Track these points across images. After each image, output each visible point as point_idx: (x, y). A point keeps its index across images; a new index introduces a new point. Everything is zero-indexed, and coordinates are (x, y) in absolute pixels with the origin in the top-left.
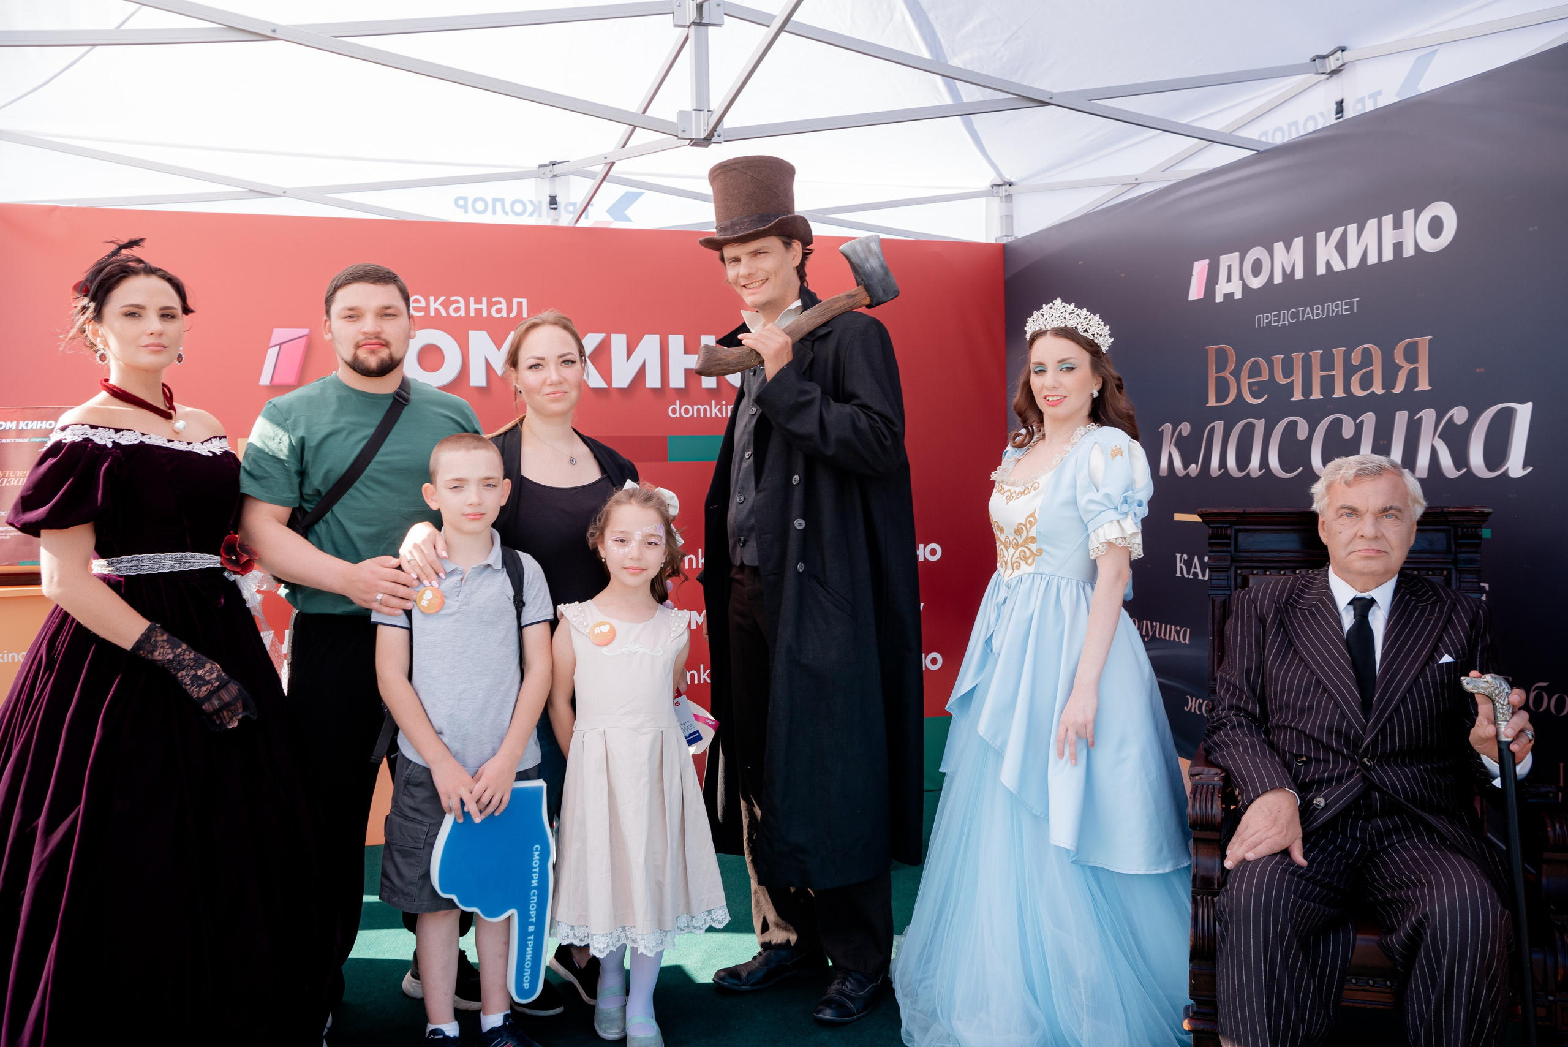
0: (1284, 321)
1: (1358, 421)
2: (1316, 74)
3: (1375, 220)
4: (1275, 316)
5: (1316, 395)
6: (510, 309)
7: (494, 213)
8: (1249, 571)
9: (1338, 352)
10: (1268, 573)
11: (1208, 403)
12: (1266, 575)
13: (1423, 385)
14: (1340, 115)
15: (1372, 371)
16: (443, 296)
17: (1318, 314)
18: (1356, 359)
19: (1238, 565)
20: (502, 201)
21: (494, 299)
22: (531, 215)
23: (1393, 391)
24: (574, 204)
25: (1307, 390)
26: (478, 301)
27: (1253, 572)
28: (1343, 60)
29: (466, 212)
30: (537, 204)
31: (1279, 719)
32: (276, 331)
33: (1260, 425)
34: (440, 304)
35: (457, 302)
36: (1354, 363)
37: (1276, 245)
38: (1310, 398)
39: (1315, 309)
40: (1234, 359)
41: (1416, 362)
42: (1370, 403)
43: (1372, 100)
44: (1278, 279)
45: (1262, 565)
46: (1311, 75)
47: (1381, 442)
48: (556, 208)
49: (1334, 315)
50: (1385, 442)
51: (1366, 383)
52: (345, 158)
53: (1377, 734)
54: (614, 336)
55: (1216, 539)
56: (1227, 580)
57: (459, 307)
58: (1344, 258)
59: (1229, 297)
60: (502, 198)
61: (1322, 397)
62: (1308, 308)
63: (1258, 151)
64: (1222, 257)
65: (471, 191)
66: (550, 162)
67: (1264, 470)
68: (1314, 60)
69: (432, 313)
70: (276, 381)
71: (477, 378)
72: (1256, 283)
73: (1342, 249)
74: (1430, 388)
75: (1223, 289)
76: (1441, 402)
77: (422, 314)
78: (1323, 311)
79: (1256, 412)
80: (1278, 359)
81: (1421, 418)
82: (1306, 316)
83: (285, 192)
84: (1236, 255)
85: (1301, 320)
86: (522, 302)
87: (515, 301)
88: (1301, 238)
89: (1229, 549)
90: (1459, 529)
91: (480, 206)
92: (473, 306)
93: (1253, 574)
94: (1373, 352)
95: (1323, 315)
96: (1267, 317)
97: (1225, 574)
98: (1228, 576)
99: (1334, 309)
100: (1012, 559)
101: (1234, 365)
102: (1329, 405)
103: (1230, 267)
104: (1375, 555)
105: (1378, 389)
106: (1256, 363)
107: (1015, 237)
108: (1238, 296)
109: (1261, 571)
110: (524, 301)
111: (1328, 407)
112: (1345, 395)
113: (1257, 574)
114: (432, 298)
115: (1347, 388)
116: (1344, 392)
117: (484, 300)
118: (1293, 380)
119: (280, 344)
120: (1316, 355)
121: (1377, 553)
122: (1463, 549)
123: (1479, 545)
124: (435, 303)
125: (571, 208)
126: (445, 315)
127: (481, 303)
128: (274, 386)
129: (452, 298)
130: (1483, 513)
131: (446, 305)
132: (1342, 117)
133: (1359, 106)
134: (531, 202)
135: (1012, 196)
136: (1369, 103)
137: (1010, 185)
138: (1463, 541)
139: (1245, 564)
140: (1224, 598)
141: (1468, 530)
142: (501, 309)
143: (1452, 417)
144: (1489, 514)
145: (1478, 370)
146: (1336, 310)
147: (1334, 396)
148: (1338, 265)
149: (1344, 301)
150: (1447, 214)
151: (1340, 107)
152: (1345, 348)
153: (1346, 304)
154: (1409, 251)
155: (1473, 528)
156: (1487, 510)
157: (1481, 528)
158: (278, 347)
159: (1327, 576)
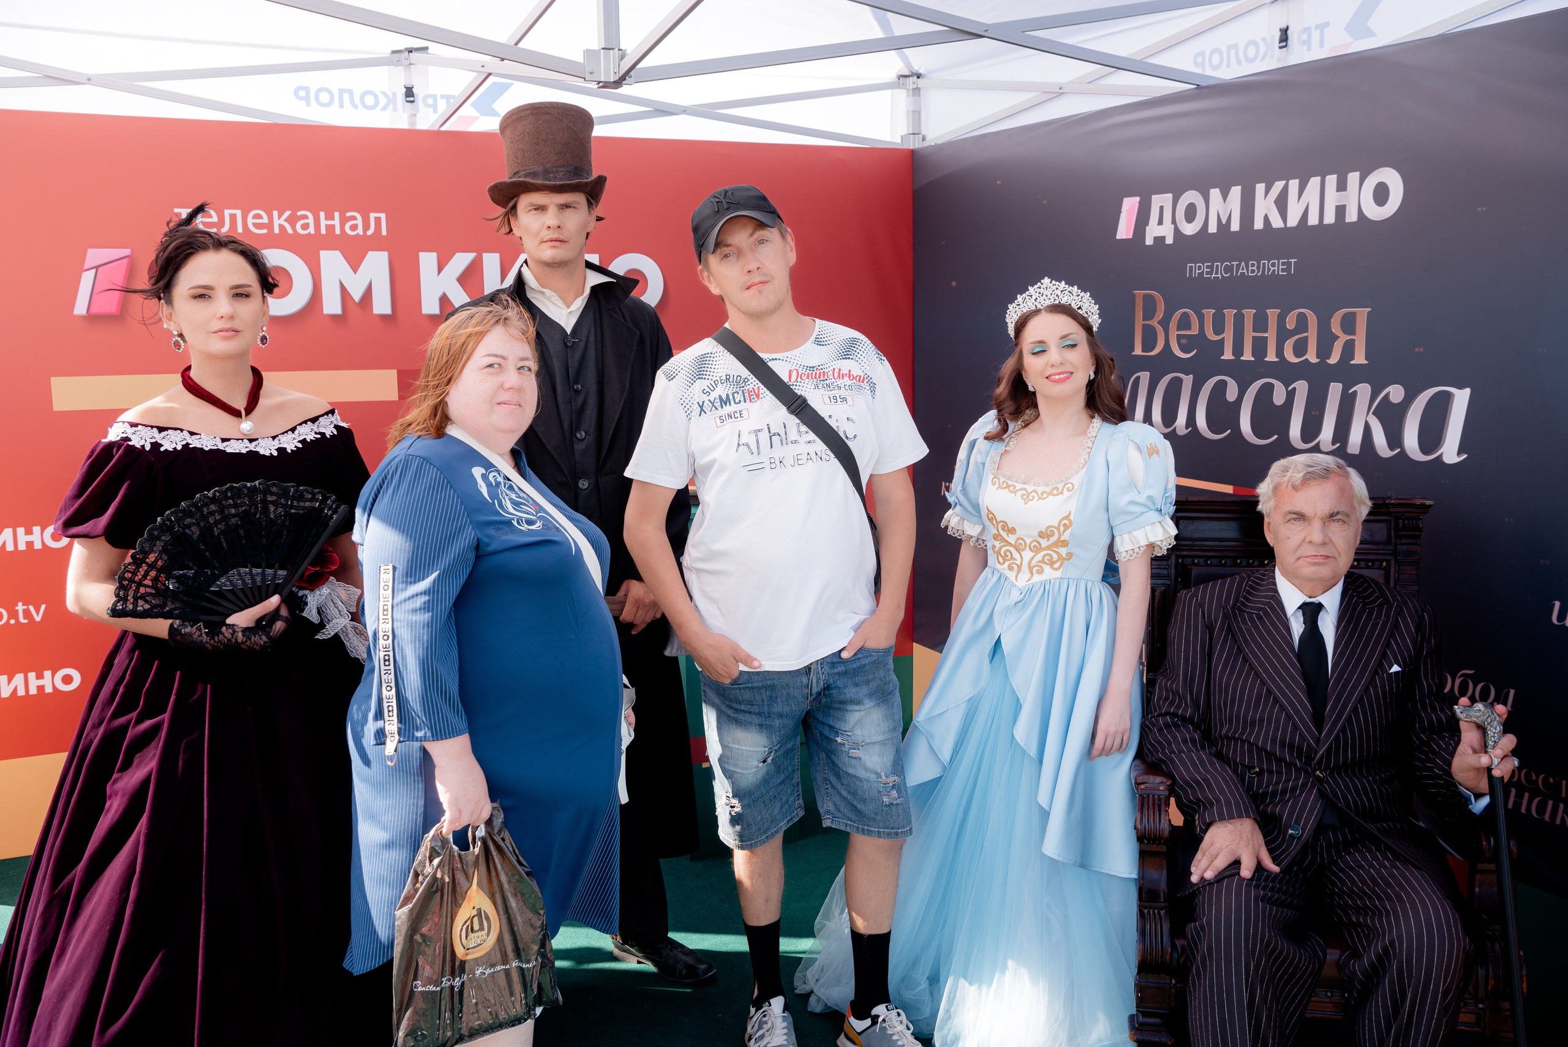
0: (1217, 273)
1: (1290, 388)
3: (1318, 179)
4: (1208, 267)
5: (1248, 356)
6: (366, 227)
7: (341, 106)
8: (1190, 560)
9: (1272, 314)
10: (1208, 563)
11: (1133, 351)
12: (1206, 564)
13: (1360, 358)
14: (1284, 44)
15: (1306, 338)
16: (289, 210)
17: (1253, 271)
18: (1290, 322)
19: (1179, 553)
20: (350, 92)
21: (348, 214)
22: (384, 108)
23: (1328, 361)
24: (434, 97)
25: (1238, 349)
26: (329, 217)
27: (1194, 561)
29: (308, 104)
30: (391, 97)
31: (1228, 730)
32: (90, 251)
33: (1188, 381)
34: (286, 220)
35: (306, 217)
36: (1288, 327)
37: (1212, 191)
38: (1242, 358)
39: (1250, 265)
40: (1163, 308)
41: (1353, 333)
42: (1303, 371)
43: (1318, 31)
44: (1213, 228)
45: (1203, 554)
48: (413, 102)
49: (1270, 274)
50: (1317, 414)
51: (1300, 348)
52: (160, 38)
53: (1330, 745)
54: (484, 255)
56: (1168, 569)
57: (308, 223)
58: (1283, 214)
59: (1159, 241)
60: (349, 88)
61: (1253, 359)
62: (1243, 263)
64: (1154, 197)
65: (314, 80)
66: (406, 49)
67: (1190, 429)
69: (277, 231)
70: (94, 310)
71: (332, 305)
72: (1189, 229)
73: (1281, 204)
74: (1366, 362)
75: (1153, 231)
76: (1377, 378)
77: (265, 231)
78: (1258, 268)
79: (1185, 366)
80: (1209, 313)
81: (1355, 393)
82: (1240, 271)
83: (89, 80)
84: (1170, 196)
85: (1235, 275)
86: (380, 218)
87: (372, 216)
88: (1240, 187)
90: (1401, 521)
91: (324, 97)
92: (324, 222)
93: (1194, 564)
94: (1309, 318)
95: (1258, 272)
96: (1200, 268)
97: (1165, 563)
98: (1168, 565)
99: (1271, 267)
100: (1030, 562)
101: (1162, 314)
102: (1259, 368)
103: (1162, 208)
104: (1323, 561)
105: (1312, 357)
106: (1185, 315)
108: (1170, 240)
109: (1202, 561)
110: (383, 216)
112: (1278, 360)
114: (275, 213)
115: (1280, 352)
116: (1277, 357)
117: (337, 214)
118: (1223, 338)
119: (97, 267)
120: (1249, 314)
121: (1325, 559)
122: (1403, 541)
123: (1419, 537)
124: (279, 218)
125: (430, 101)
126: (292, 232)
127: (333, 219)
128: (91, 317)
129: (299, 213)
130: (1424, 505)
131: (292, 220)
132: (1286, 46)
133: (1305, 37)
134: (384, 93)
135: (920, 89)
136: (1315, 35)
137: (918, 77)
138: (1404, 533)
139: (1186, 553)
140: (1164, 588)
141: (1409, 522)
142: (356, 225)
143: (1388, 395)
144: (1430, 506)
145: (1417, 350)
146: (1272, 269)
147: (1266, 359)
148: (1277, 222)
149: (1281, 261)
150: (1394, 182)
151: (1284, 39)
152: (1280, 310)
153: (1283, 264)
154: (1352, 216)
155: (1413, 520)
156: (1429, 503)
157: (1421, 519)
158: (94, 270)
159: (1274, 578)
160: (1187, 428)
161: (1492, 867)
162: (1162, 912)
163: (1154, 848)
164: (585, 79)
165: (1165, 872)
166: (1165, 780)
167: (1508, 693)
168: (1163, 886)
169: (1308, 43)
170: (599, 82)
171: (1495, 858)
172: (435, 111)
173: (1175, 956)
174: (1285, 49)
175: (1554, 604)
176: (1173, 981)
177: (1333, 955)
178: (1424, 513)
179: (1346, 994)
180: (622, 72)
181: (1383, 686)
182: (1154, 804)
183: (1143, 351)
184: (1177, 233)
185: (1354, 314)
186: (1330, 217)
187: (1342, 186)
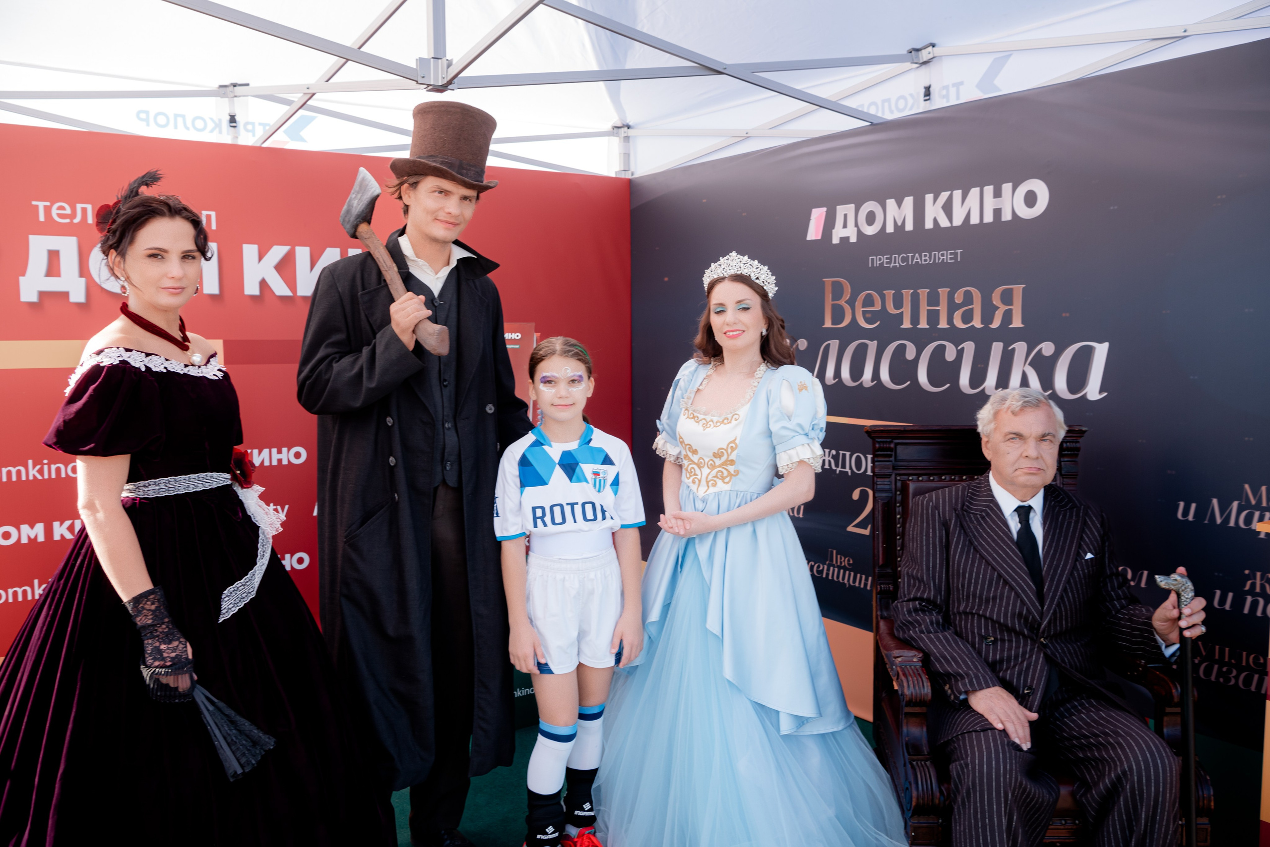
0: (895, 263)
1: (959, 348)
2: (912, 63)
3: (978, 189)
4: (887, 258)
5: (923, 324)
7: (176, 128)
8: (906, 477)
9: (943, 292)
10: (920, 479)
11: (824, 324)
13: (1017, 323)
17: (926, 260)
18: (959, 298)
20: (183, 117)
22: (212, 132)
23: (991, 326)
24: (253, 124)
25: (915, 320)
28: (933, 54)
29: (148, 125)
31: (966, 607)
33: (873, 345)
36: (957, 302)
37: (888, 201)
38: (918, 327)
39: (923, 256)
40: (850, 291)
41: (1012, 304)
42: (970, 334)
43: (955, 88)
44: (890, 229)
45: (916, 472)
46: (909, 63)
49: (940, 261)
50: (983, 366)
51: (967, 317)
53: (1050, 617)
54: (298, 249)
55: (881, 452)
56: (890, 484)
58: (950, 216)
59: (845, 240)
60: (184, 114)
61: (928, 327)
62: (917, 255)
63: (871, 122)
64: (838, 207)
65: (152, 105)
66: (232, 84)
67: (875, 382)
68: (911, 52)
72: (870, 231)
73: (948, 209)
74: (1022, 326)
75: (838, 234)
76: (1031, 336)
78: (930, 258)
79: (871, 335)
80: (890, 293)
81: (1014, 349)
82: (915, 261)
84: (852, 206)
85: (910, 263)
86: (211, 215)
88: (912, 197)
89: (891, 459)
94: (974, 294)
96: (880, 259)
97: (888, 479)
98: (890, 482)
99: (940, 257)
100: (707, 477)
101: (849, 296)
102: (933, 333)
103: (845, 215)
104: (1035, 471)
105: (977, 323)
106: (869, 295)
107: (633, 173)
108: (853, 239)
109: (915, 477)
112: (948, 327)
113: (911, 480)
115: (950, 320)
116: (948, 324)
118: (902, 312)
120: (923, 293)
121: (1037, 470)
122: (1066, 459)
123: (1077, 455)
130: (1081, 430)
132: (929, 99)
133: (944, 92)
135: (630, 136)
136: (953, 91)
137: (629, 128)
138: (1066, 452)
139: (903, 472)
141: (1074, 445)
143: (1041, 350)
144: (1085, 431)
145: (1064, 315)
146: (942, 258)
147: (938, 327)
148: (944, 223)
149: (949, 252)
150: (1041, 189)
151: (928, 92)
152: (949, 289)
153: (951, 254)
154: (1007, 216)
155: (1073, 442)
156: (1084, 429)
157: (1078, 442)
159: (989, 485)
160: (872, 381)
161: (1178, 710)
162: (928, 763)
163: (917, 710)
164: (417, 81)
165: (925, 729)
166: (917, 654)
167: (1142, 574)
168: (924, 741)
169: (947, 97)
170: (429, 85)
171: (1182, 703)
173: (942, 799)
174: (928, 102)
175: (1178, 506)
176: (940, 821)
177: (1064, 791)
178: (1082, 437)
179: (1077, 822)
180: (449, 78)
181: (1083, 570)
182: (914, 673)
183: (832, 324)
184: (860, 233)
185: (1011, 290)
186: (989, 218)
187: (998, 194)
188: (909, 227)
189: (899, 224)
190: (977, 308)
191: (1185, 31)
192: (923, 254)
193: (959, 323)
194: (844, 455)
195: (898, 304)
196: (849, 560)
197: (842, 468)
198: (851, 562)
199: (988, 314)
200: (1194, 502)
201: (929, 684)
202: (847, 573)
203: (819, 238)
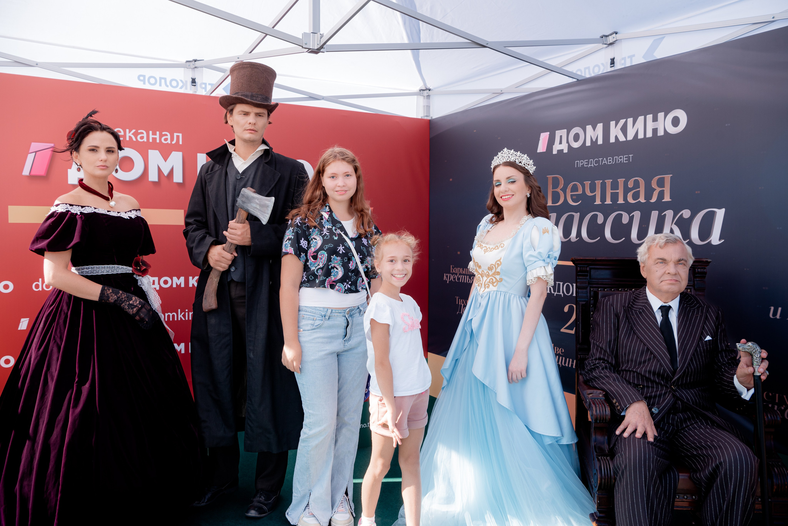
0: (591, 164)
1: (631, 215)
2: (602, 44)
3: (643, 117)
4: (586, 162)
5: (608, 202)
6: (172, 139)
7: (160, 85)
8: (597, 289)
9: (621, 181)
10: (606, 290)
12: (604, 291)
13: (667, 198)
14: (613, 65)
15: (639, 190)
16: (134, 129)
17: (610, 162)
18: (631, 184)
19: (591, 286)
20: (165, 79)
21: (163, 133)
22: (181, 88)
23: (650, 201)
24: (205, 84)
25: (603, 199)
26: (154, 134)
28: (616, 38)
29: (144, 83)
30: (184, 82)
31: (626, 367)
32: (33, 143)
33: (577, 216)
34: (133, 134)
35: (142, 133)
36: (629, 187)
37: (587, 126)
38: (605, 203)
40: (563, 182)
41: (664, 187)
42: (638, 206)
43: (629, 59)
44: (588, 144)
45: (603, 286)
46: (601, 44)
47: (643, 226)
48: (195, 85)
49: (619, 162)
50: (645, 226)
51: (636, 196)
52: (74, 47)
53: (681, 374)
55: (581, 273)
57: (143, 136)
58: (625, 134)
59: (560, 151)
60: (165, 77)
61: (611, 203)
62: (605, 158)
63: (578, 79)
64: (557, 132)
65: (148, 72)
66: (193, 60)
67: (578, 238)
68: (602, 37)
69: (128, 139)
70: (33, 173)
71: (153, 177)
72: (576, 145)
73: (624, 130)
74: (671, 200)
75: (557, 147)
76: (676, 206)
78: (613, 160)
79: (575, 209)
80: (587, 183)
81: (665, 215)
82: (603, 162)
83: (37, 64)
84: (566, 130)
85: (600, 164)
86: (179, 136)
87: (175, 134)
88: (602, 124)
89: (587, 277)
90: (696, 269)
91: (152, 81)
92: (151, 136)
94: (640, 181)
95: (613, 162)
96: (582, 162)
97: (585, 290)
98: (586, 292)
99: (619, 159)
100: (485, 283)
101: (562, 186)
102: (615, 206)
103: (561, 137)
104: (674, 282)
105: (642, 199)
106: (575, 185)
107: (431, 117)
108: (566, 151)
109: (602, 289)
110: (180, 135)
111: (615, 208)
112: (624, 202)
113: (600, 291)
114: (127, 130)
115: (625, 198)
116: (624, 201)
117: (158, 133)
118: (595, 194)
119: (36, 152)
120: (609, 182)
121: (676, 281)
122: (697, 279)
123: (705, 277)
124: (129, 132)
125: (204, 86)
126: (135, 140)
127: (156, 135)
128: (32, 177)
129: (139, 131)
130: (707, 261)
131: (136, 134)
133: (623, 62)
134: (181, 81)
135: (430, 95)
137: (429, 90)
138: (698, 275)
139: (595, 286)
140: (585, 303)
141: (700, 270)
142: (167, 138)
143: (682, 214)
144: (710, 262)
145: (696, 192)
146: (620, 160)
147: (618, 203)
148: (622, 138)
149: (625, 156)
150: (682, 115)
151: (613, 62)
152: (624, 179)
153: (626, 157)
154: (661, 133)
155: (702, 269)
156: (709, 260)
157: (706, 269)
158: (34, 153)
159: (646, 293)
160: (576, 238)
162: (608, 458)
163: (601, 425)
164: (302, 47)
165: (606, 438)
168: (606, 445)
169: (624, 64)
170: (309, 49)
172: (206, 91)
174: (613, 68)
175: (771, 308)
178: (707, 266)
181: (703, 347)
182: (600, 403)
183: (552, 204)
184: (570, 147)
185: (664, 178)
186: (649, 134)
187: (655, 119)
188: (600, 142)
189: (594, 140)
190: (642, 190)
191: (773, 18)
192: (609, 158)
193: (631, 200)
194: (559, 284)
195: (593, 189)
196: (562, 350)
197: (557, 292)
198: (563, 351)
199: (649, 193)
200: (780, 307)
201: (609, 409)
202: (561, 357)
203: (545, 151)
